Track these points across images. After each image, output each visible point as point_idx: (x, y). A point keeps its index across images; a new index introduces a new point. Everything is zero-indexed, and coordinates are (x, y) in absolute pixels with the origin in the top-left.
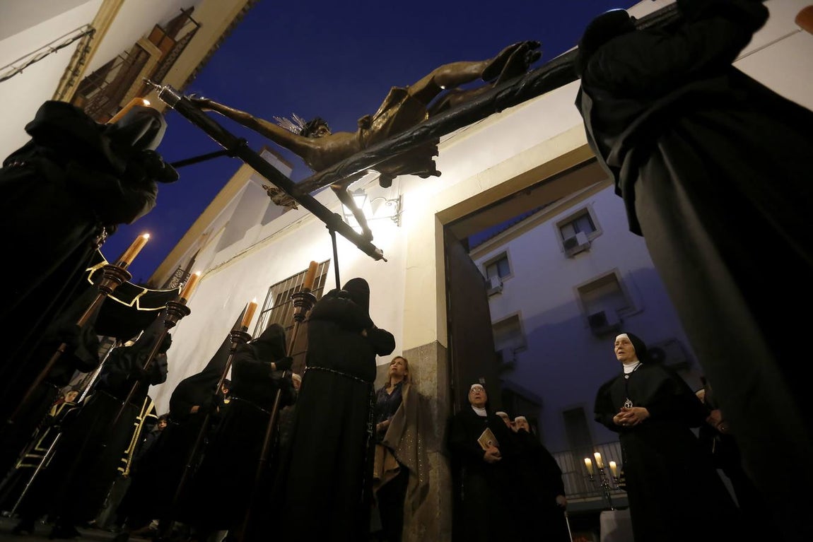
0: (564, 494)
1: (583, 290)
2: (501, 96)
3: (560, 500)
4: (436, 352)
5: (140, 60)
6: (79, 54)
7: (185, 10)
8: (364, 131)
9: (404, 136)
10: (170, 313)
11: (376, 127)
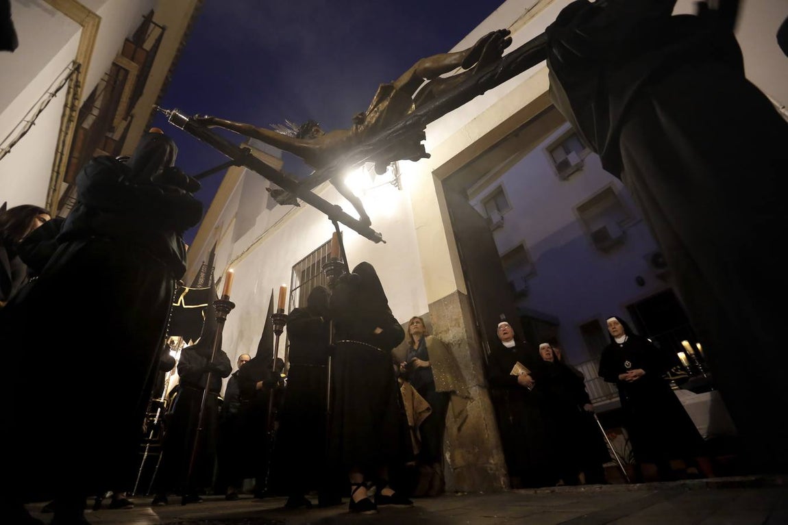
0: (589, 402)
1: (582, 209)
2: (482, 80)
3: (587, 407)
4: (458, 300)
5: (121, 77)
6: (72, 90)
7: (146, 16)
8: (359, 126)
9: (399, 126)
11: (370, 122)
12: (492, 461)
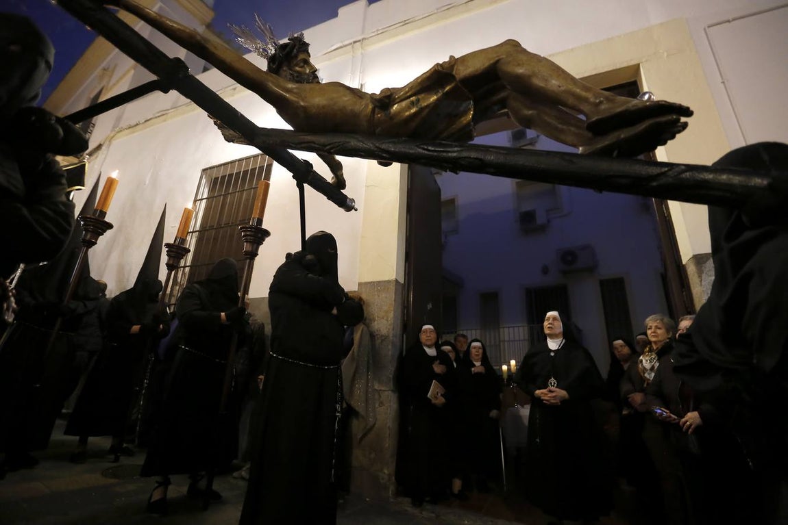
1: (521, 184)
4: (394, 291)
10: (87, 231)
12: (386, 471)
